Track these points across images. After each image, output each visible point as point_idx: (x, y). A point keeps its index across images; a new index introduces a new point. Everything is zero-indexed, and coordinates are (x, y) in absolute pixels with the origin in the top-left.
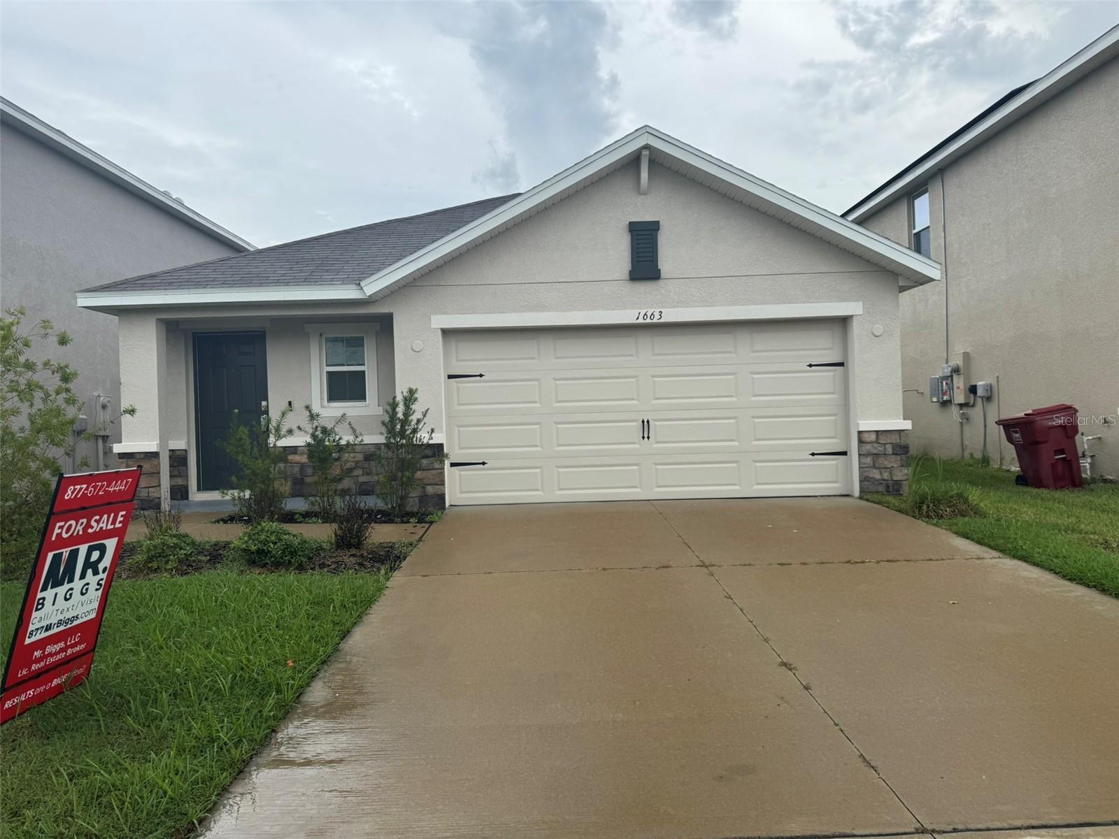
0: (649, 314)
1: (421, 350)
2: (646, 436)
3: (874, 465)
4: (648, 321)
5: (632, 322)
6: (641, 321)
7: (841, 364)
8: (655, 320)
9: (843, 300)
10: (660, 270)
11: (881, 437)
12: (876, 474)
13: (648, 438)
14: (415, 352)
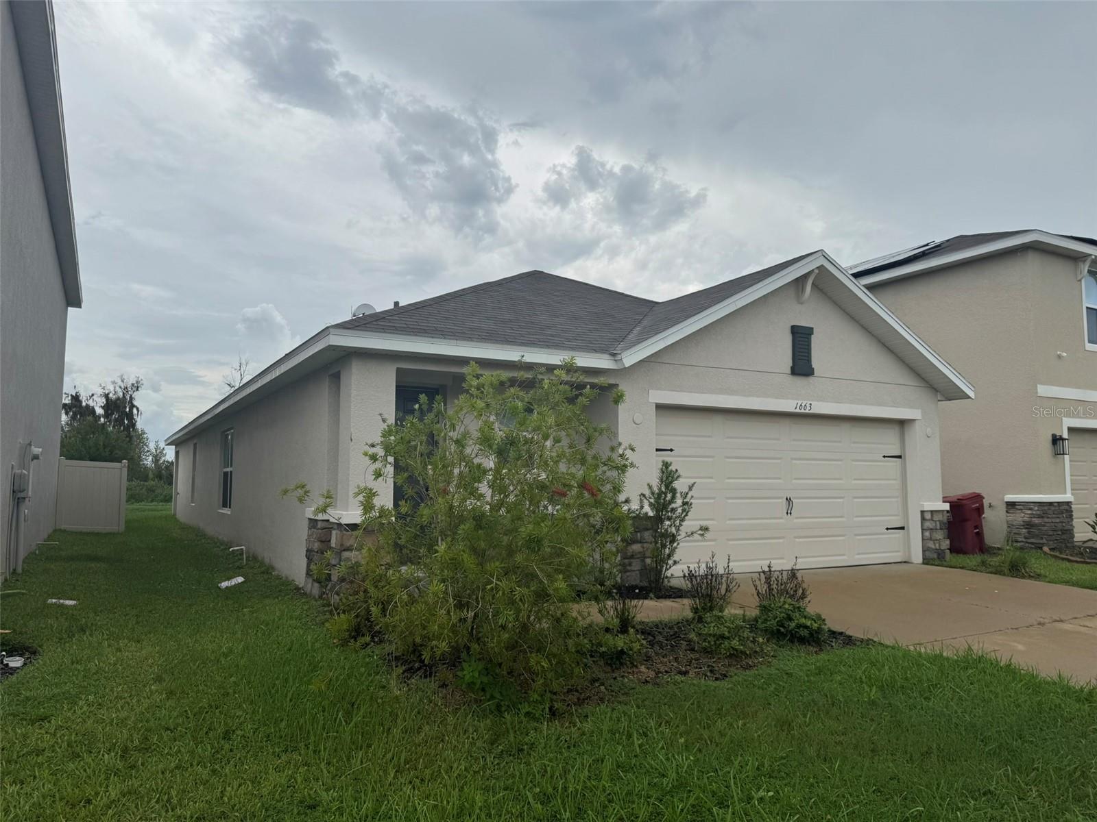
0: (803, 405)
1: (641, 423)
2: (789, 512)
3: (931, 538)
4: (803, 411)
5: (792, 411)
6: (798, 410)
7: (900, 457)
8: (807, 411)
9: (911, 407)
10: (813, 369)
11: (934, 516)
12: (931, 545)
13: (791, 513)
14: (636, 424)
